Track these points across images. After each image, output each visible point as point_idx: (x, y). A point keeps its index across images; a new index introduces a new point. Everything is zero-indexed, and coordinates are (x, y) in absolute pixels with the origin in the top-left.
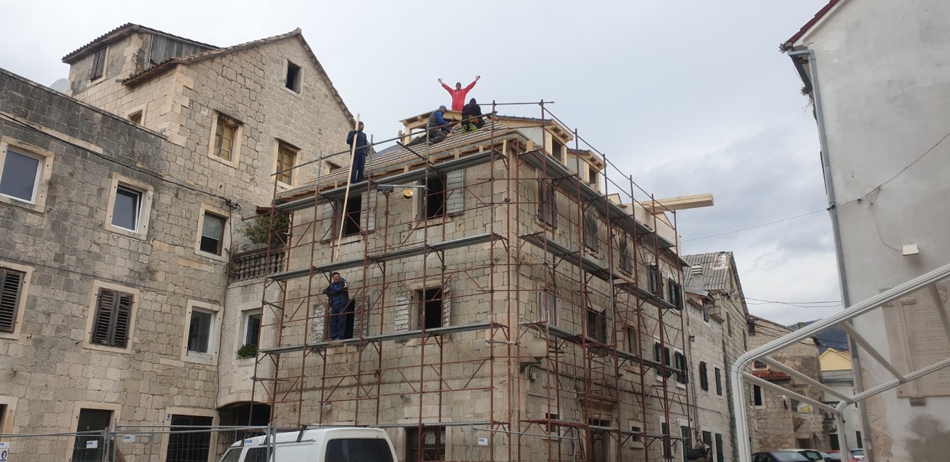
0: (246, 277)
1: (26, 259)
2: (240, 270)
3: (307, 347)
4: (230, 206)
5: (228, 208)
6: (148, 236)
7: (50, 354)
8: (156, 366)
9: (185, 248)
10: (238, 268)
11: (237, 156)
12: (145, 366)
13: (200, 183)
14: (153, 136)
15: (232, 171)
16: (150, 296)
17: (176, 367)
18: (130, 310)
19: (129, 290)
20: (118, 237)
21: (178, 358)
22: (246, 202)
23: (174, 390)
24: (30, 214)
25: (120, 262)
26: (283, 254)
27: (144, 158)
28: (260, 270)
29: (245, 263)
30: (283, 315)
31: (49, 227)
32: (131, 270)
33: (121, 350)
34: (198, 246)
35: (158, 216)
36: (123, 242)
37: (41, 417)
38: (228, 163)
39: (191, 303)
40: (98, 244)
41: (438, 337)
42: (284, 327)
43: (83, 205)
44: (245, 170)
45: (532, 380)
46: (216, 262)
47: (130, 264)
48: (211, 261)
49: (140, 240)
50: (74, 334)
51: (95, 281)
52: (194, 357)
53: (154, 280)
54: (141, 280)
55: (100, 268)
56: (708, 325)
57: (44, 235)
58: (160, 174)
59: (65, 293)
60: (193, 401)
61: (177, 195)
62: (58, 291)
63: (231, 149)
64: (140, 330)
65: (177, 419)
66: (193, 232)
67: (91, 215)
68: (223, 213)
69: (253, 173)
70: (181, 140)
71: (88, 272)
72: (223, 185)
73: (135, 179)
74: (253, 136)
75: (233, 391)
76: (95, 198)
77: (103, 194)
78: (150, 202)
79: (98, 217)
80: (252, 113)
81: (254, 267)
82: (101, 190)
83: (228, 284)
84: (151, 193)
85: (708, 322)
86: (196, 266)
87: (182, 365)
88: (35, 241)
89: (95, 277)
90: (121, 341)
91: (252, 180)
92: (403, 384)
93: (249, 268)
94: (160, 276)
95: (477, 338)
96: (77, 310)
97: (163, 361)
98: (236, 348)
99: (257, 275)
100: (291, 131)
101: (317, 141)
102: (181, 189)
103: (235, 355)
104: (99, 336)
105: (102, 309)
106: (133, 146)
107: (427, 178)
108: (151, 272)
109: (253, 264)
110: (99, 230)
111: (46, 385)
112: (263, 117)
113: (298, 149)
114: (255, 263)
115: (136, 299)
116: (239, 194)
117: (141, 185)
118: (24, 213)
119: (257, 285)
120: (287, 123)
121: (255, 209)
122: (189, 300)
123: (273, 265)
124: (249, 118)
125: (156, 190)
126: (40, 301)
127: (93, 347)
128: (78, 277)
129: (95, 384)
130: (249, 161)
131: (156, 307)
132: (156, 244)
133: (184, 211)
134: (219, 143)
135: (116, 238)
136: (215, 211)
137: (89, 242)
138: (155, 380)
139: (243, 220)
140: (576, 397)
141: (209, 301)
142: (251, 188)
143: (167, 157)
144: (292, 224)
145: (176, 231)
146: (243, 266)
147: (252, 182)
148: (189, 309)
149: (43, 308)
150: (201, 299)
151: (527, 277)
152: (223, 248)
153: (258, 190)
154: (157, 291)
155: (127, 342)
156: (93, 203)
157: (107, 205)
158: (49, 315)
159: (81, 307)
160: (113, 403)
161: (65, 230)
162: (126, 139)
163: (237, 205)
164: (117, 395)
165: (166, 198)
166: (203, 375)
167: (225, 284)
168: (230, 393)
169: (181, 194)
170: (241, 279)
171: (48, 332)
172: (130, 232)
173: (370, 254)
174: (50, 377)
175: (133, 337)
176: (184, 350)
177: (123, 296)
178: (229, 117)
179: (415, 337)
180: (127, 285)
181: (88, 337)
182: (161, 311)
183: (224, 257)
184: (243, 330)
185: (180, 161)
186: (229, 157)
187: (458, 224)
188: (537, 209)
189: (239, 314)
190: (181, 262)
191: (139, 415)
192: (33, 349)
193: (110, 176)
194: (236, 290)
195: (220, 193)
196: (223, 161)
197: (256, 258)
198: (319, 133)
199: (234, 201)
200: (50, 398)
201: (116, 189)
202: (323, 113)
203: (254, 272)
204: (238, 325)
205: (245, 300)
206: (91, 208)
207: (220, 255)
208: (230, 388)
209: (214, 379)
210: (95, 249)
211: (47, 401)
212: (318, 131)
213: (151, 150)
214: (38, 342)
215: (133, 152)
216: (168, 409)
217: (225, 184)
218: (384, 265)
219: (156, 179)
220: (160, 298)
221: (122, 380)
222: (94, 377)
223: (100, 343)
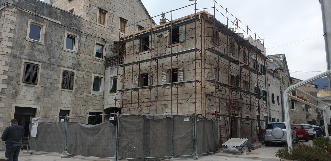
0: (112, 66)
1: (39, 60)
2: (109, 63)
3: (132, 89)
4: (105, 41)
5: (104, 42)
6: (78, 52)
7: (49, 92)
8: (83, 96)
9: (90, 56)
10: (108, 63)
11: (106, 24)
12: (80, 96)
13: (94, 33)
14: (78, 18)
15: (105, 29)
16: (80, 72)
17: (89, 96)
18: (73, 77)
19: (73, 71)
20: (68, 53)
21: (90, 93)
22: (110, 40)
23: (89, 104)
24: (39, 45)
25: (69, 61)
26: (124, 57)
27: (75, 25)
28: (116, 63)
29: (111, 61)
30: (124, 78)
31: (46, 50)
32: (73, 64)
33: (71, 91)
34: (95, 55)
35: (81, 45)
36: (70, 54)
37: (48, 112)
38: (103, 26)
39: (94, 75)
40: (62, 55)
41: (177, 86)
42: (125, 82)
43: (56, 42)
44: (109, 28)
45: (210, 100)
46: (101, 61)
47: (72, 62)
48: (99, 60)
49: (75, 53)
50: (56, 85)
51: (62, 67)
52: (95, 93)
53: (81, 67)
54: (76, 67)
55: (63, 63)
56: (275, 80)
57: (44, 52)
58: (81, 30)
59: (52, 72)
60: (96, 107)
61: (87, 38)
62: (50, 71)
63: (104, 21)
64: (77, 84)
65: (91, 113)
66: (93, 50)
67: (59, 45)
68: (103, 44)
69: (112, 30)
70: (87, 19)
71: (59, 65)
72: (102, 34)
73: (72, 32)
74: (112, 16)
75: (109, 104)
76: (60, 40)
77: (62, 38)
78: (78, 41)
79: (61, 46)
80: (111, 8)
81: (114, 62)
82: (61, 37)
83: (106, 68)
84: (78, 37)
85: (275, 79)
86: (94, 62)
87: (91, 95)
88: (41, 54)
89: (61, 66)
90: (71, 88)
91: (112, 32)
92: (165, 101)
93: (112, 63)
94: (83, 66)
95: (190, 86)
96: (56, 77)
97: (85, 94)
98: (109, 90)
99: (115, 65)
100: (124, 14)
101: (134, 17)
102: (88, 36)
103: (109, 92)
104: (64, 86)
105: (64, 77)
106: (71, 21)
107: (172, 29)
108: (80, 64)
109: (113, 61)
110: (62, 50)
111: (49, 102)
112: (115, 9)
113: (127, 21)
114: (114, 61)
115: (75, 74)
116: (108, 37)
117: (75, 34)
118: (38, 45)
119: (115, 68)
120: (123, 11)
121: (113, 42)
122: (93, 74)
123: (120, 62)
124: (110, 10)
125: (80, 36)
126: (45, 74)
127: (62, 89)
128: (56, 66)
129: (64, 102)
130: (110, 25)
131: (82, 76)
132: (81, 55)
133: (89, 43)
134: (100, 19)
135: (67, 53)
136: (100, 43)
137: (59, 54)
138: (83, 101)
139: (109, 46)
140: (226, 106)
141: (100, 74)
142: (112, 35)
143: (83, 25)
144: (126, 47)
145: (87, 50)
146: (110, 62)
147: (112, 33)
148: (93, 77)
149: (46, 77)
150: (97, 74)
151: (208, 64)
152: (103, 56)
153: (114, 35)
154: (82, 71)
155: (73, 88)
156: (59, 41)
157: (64, 42)
158: (48, 79)
159: (58, 76)
160: (70, 108)
161: (51, 50)
162: (69, 19)
163: (107, 41)
164: (71, 105)
165: (83, 39)
166: (98, 99)
167: (105, 68)
168: (108, 105)
169: (88, 37)
170: (110, 66)
171: (48, 84)
172: (72, 51)
173: (152, 57)
174: (49, 99)
175: (75, 86)
176: (92, 91)
177: (71, 72)
178: (103, 10)
179: (168, 86)
180: (72, 69)
181: (60, 86)
182: (84, 78)
183: (104, 59)
184: (111, 83)
185: (87, 26)
186: (104, 24)
187: (183, 45)
188: (212, 39)
189: (110, 78)
190: (89, 61)
191: (78, 112)
192: (44, 90)
193: (64, 32)
194: (108, 70)
195: (101, 37)
196: (102, 25)
197: (114, 59)
198: (134, 15)
199: (106, 40)
200: (50, 106)
201: (66, 36)
202: (135, 7)
203: (114, 64)
204: (109, 82)
205: (112, 73)
206: (59, 43)
207: (102, 58)
208: (108, 103)
209: (102, 100)
210: (61, 57)
211: (49, 107)
212: (134, 14)
213: (77, 22)
214: (45, 88)
215: (71, 23)
216: (87, 110)
217: (103, 33)
218: (158, 61)
219: (79, 32)
220: (83, 73)
221: (72, 100)
222: (63, 99)
223: (64, 88)
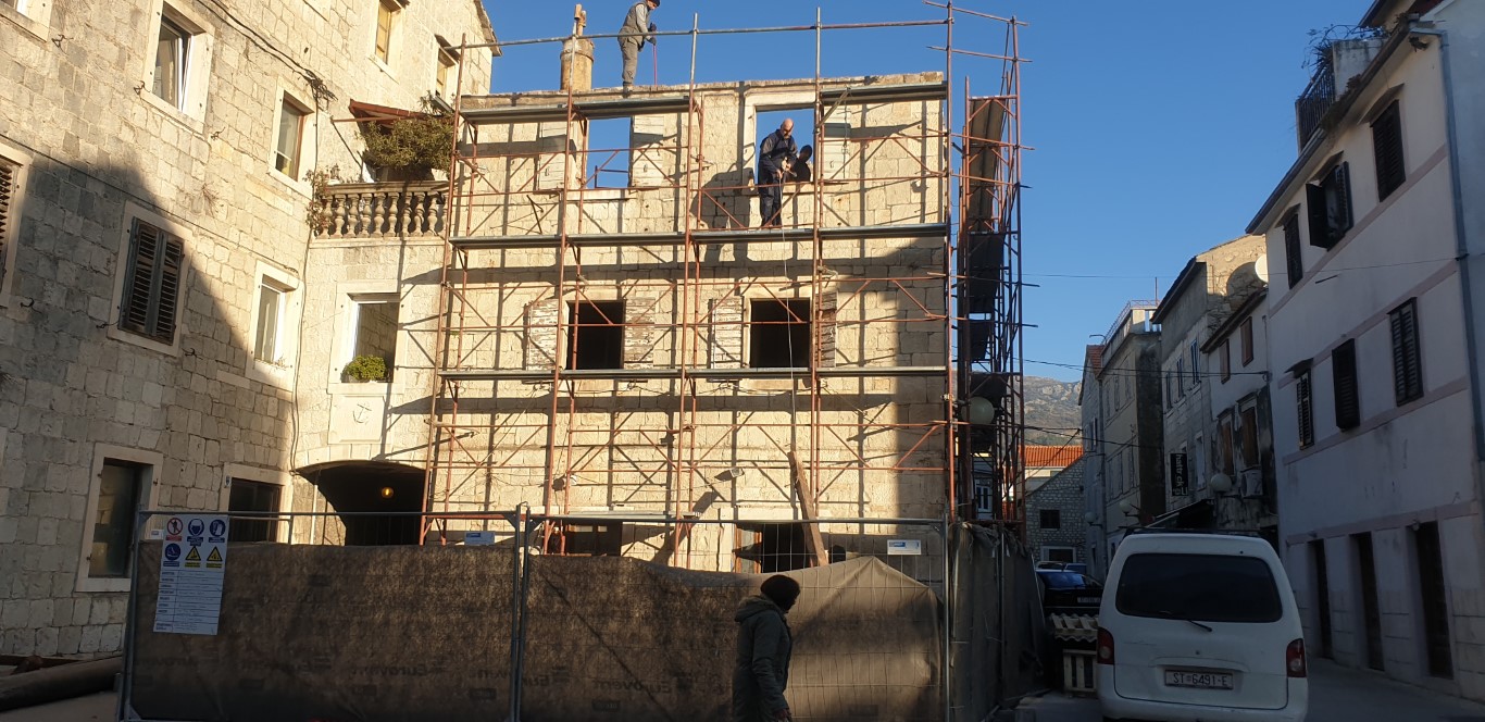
0: (352, 232)
1: (19, 137)
2: (334, 217)
4: (320, 91)
5: (315, 94)
6: (206, 126)
7: (57, 344)
8: (211, 384)
9: (255, 158)
10: (329, 211)
12: (197, 384)
13: (277, 34)
15: (319, 23)
17: (238, 389)
18: (178, 270)
19: (178, 230)
20: (162, 119)
21: (243, 372)
22: (337, 87)
23: (234, 432)
24: (23, 39)
25: (163, 169)
31: (54, 75)
32: (180, 190)
33: (162, 348)
34: (272, 158)
35: (220, 87)
36: (169, 130)
37: (43, 470)
39: (261, 269)
40: (132, 128)
43: (108, 38)
44: (337, 25)
46: (294, 195)
47: (177, 178)
48: (289, 191)
49: (194, 132)
50: (95, 306)
51: (128, 202)
53: (211, 214)
54: (195, 211)
57: (48, 86)
59: (81, 219)
60: (261, 455)
61: (246, 51)
62: (69, 213)
64: (192, 311)
65: (237, 487)
66: (267, 130)
67: (120, 64)
68: (304, 100)
69: (346, 34)
71: (116, 182)
72: (309, 47)
75: (331, 441)
76: (127, 29)
77: (139, 24)
78: (206, 62)
79: (131, 72)
82: (136, 14)
83: (311, 240)
84: (210, 39)
86: (269, 198)
87: (247, 385)
88: (32, 98)
89: (127, 194)
90: (165, 332)
92: (729, 452)
94: (221, 210)
96: (98, 259)
97: (221, 375)
98: (339, 365)
99: (379, 232)
102: (255, 40)
103: (339, 375)
104: (133, 317)
105: (139, 262)
108: (208, 198)
110: (133, 98)
111: (51, 408)
115: (187, 249)
116: (328, 71)
117: (196, 18)
118: (15, 34)
121: (348, 103)
122: (258, 262)
125: (218, 35)
126: (41, 230)
127: (122, 335)
128: (100, 190)
129: (125, 411)
131: (214, 268)
132: (217, 144)
133: (256, 88)
135: (159, 120)
136: (296, 94)
137: (118, 120)
138: (209, 411)
139: (332, 121)
141: (284, 268)
142: (343, 62)
145: (244, 123)
146: (341, 210)
147: (344, 52)
148: (259, 280)
149: (45, 246)
150: (274, 264)
152: (302, 167)
153: (352, 68)
154: (217, 239)
155: (173, 332)
156: (124, 37)
157: (145, 47)
158: (55, 261)
159: (107, 255)
160: (151, 450)
161: (80, 86)
163: (329, 91)
164: (157, 435)
165: (232, 55)
166: (273, 407)
167: (307, 239)
168: (326, 444)
169: (252, 51)
170: (339, 233)
171: (55, 297)
172: (178, 113)
174: (57, 391)
175: (181, 328)
176: (250, 358)
177: (169, 240)
180: (174, 218)
181: (115, 316)
182: (222, 279)
183: (306, 188)
184: (348, 329)
187: (837, 199)
189: (339, 297)
190: (250, 186)
191: (187, 477)
192: (31, 328)
194: (327, 251)
195: (305, 61)
199: (324, 82)
200: (58, 435)
201: (160, 17)
204: (340, 319)
205: (355, 274)
206: (121, 49)
207: (298, 180)
208: (323, 434)
210: (127, 135)
211: (54, 439)
214: (38, 316)
216: (226, 466)
217: (312, 46)
220: (219, 252)
221: (164, 406)
222: (123, 398)
223: (134, 330)
